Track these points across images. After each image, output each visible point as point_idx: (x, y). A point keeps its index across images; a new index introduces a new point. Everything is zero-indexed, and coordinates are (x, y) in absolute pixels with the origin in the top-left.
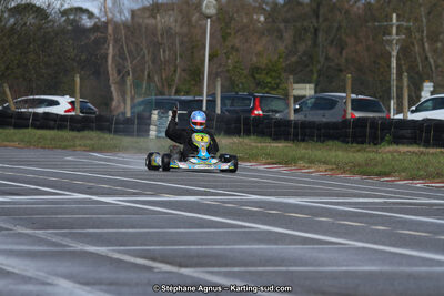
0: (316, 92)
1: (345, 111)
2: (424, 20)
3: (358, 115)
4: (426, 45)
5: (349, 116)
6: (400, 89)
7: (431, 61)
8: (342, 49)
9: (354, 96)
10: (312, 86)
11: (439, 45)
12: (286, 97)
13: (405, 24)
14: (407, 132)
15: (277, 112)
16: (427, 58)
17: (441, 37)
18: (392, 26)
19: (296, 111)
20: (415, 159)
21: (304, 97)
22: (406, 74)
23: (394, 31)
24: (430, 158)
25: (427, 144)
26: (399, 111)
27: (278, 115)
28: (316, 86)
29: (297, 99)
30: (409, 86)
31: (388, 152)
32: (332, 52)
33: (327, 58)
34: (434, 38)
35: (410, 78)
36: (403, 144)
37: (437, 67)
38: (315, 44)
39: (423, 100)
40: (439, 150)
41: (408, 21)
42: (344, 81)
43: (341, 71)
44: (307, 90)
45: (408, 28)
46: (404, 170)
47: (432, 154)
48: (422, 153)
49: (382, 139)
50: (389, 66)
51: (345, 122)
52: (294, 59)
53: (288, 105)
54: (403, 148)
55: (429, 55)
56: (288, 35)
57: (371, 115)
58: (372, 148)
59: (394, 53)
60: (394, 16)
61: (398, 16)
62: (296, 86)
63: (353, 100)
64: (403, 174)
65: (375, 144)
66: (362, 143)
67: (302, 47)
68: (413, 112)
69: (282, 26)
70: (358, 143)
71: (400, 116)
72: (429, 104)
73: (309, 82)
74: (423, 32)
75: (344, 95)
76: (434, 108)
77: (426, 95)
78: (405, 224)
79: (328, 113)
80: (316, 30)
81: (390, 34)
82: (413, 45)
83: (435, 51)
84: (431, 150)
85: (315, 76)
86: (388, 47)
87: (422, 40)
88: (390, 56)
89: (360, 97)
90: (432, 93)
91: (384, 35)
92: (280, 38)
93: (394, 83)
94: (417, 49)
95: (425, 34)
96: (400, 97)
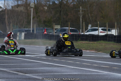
0: (61, 27)
1: (68, 32)
2: (89, 8)
3: (72, 33)
4: (89, 15)
5: (69, 34)
6: (83, 26)
7: (91, 19)
8: (67, 16)
9: (70, 28)
11: (93, 15)
12: (53, 29)
13: (83, 9)
14: (85, 38)
15: (50, 33)
16: (89, 18)
19: (56, 32)
20: (87, 45)
21: (58, 29)
22: (84, 22)
23: (81, 11)
25: (90, 41)
26: (82, 32)
27: (51, 34)
29: (56, 29)
30: (85, 26)
31: (80, 43)
32: (65, 17)
33: (63, 19)
34: (91, 13)
35: (85, 23)
36: (84, 41)
37: (92, 21)
38: (60, 15)
40: (93, 42)
41: (85, 8)
42: (68, 24)
43: (67, 22)
44: (58, 27)
45: (85, 10)
47: (91, 43)
48: (89, 43)
49: (78, 39)
50: (80, 20)
52: (55, 19)
53: (53, 31)
56: (53, 12)
57: (75, 33)
59: (81, 17)
60: (81, 7)
61: (82, 7)
62: (55, 26)
63: (70, 29)
65: (76, 41)
67: (57, 16)
68: (86, 32)
69: (52, 10)
71: (83, 33)
72: (90, 30)
73: (59, 25)
75: (68, 28)
76: (92, 31)
77: (89, 28)
78: (84, 62)
80: (60, 11)
81: (80, 12)
84: (91, 42)
85: (60, 23)
86: (79, 15)
88: (80, 18)
89: (72, 28)
90: (91, 27)
91: (78, 12)
92: (51, 13)
93: (81, 25)
94: (87, 16)
95: (89, 12)
96: (83, 28)
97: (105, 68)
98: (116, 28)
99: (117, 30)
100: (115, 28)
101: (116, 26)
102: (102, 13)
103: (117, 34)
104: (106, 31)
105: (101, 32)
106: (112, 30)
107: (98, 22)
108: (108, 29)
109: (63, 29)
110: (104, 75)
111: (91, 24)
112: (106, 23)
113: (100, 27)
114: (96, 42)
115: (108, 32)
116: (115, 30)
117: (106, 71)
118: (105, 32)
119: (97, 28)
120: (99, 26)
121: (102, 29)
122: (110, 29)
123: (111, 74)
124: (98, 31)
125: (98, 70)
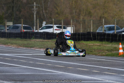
0: (13, 24)
1: (21, 30)
2: (43, 4)
3: (25, 31)
4: (44, 11)
5: (22, 31)
6: (37, 23)
7: (45, 16)
8: (20, 12)
9: (24, 25)
10: (12, 22)
11: (47, 11)
12: (5, 26)
13: (38, 5)
14: (39, 35)
15: (2, 30)
16: (44, 15)
17: (48, 9)
18: (34, 6)
19: (8, 29)
20: (41, 43)
21: (10, 26)
22: (38, 19)
23: (35, 7)
24: (45, 42)
25: (44, 39)
26: (36, 29)
27: (2, 31)
28: (13, 22)
29: (8, 26)
30: (39, 23)
31: (33, 41)
32: (18, 13)
33: (16, 15)
34: (46, 9)
35: (39, 20)
36: (38, 39)
37: (47, 17)
38: (13, 10)
39: (43, 26)
40: (47, 40)
41: (39, 4)
42: (21, 21)
43: (20, 18)
44: (11, 24)
45: (39, 7)
46: (38, 46)
47: (46, 41)
48: (43, 41)
49: (32, 37)
50: (34, 17)
51: (21, 33)
52: (7, 15)
53: (5, 28)
54: (38, 40)
55: (45, 14)
56: (5, 8)
57: (29, 31)
58: (29, 40)
59: (35, 13)
60: (35, 3)
61: (36, 3)
62: (7, 22)
63: (24, 27)
64: (38, 47)
65: (30, 39)
66: (26, 38)
67: (9, 12)
68: (40, 30)
69: (3, 6)
70: (25, 38)
71: (37, 31)
72: (45, 28)
73: (11, 21)
74: (43, 7)
75: (21, 25)
76: (46, 29)
77: (44, 25)
78: (38, 61)
79: (17, 30)
80: (13, 7)
81: (34, 8)
82: (40, 11)
83: (46, 13)
84: (45, 40)
85: (13, 20)
86: (33, 12)
87: (42, 10)
88: (33, 14)
89: (26, 26)
90: (46, 24)
91: (32, 8)
92: (3, 9)
93: (35, 22)
94: (41, 12)
95: (43, 8)
96: (37, 26)
97: (60, 67)
98: (72, 26)
99: (72, 28)
100: (70, 25)
101: (71, 24)
102: (57, 9)
103: (72, 32)
104: (61, 28)
105: (56, 30)
106: (68, 28)
107: (53, 19)
108: (64, 27)
109: (16, 26)
110: (59, 75)
111: (45, 21)
112: (62, 20)
113: (55, 24)
114: (50, 40)
115: (64, 30)
116: (70, 28)
117: (60, 71)
118: (60, 30)
119: (52, 25)
120: (53, 23)
121: (57, 27)
122: (65, 27)
123: (65, 74)
124: (52, 29)
125: (52, 69)
